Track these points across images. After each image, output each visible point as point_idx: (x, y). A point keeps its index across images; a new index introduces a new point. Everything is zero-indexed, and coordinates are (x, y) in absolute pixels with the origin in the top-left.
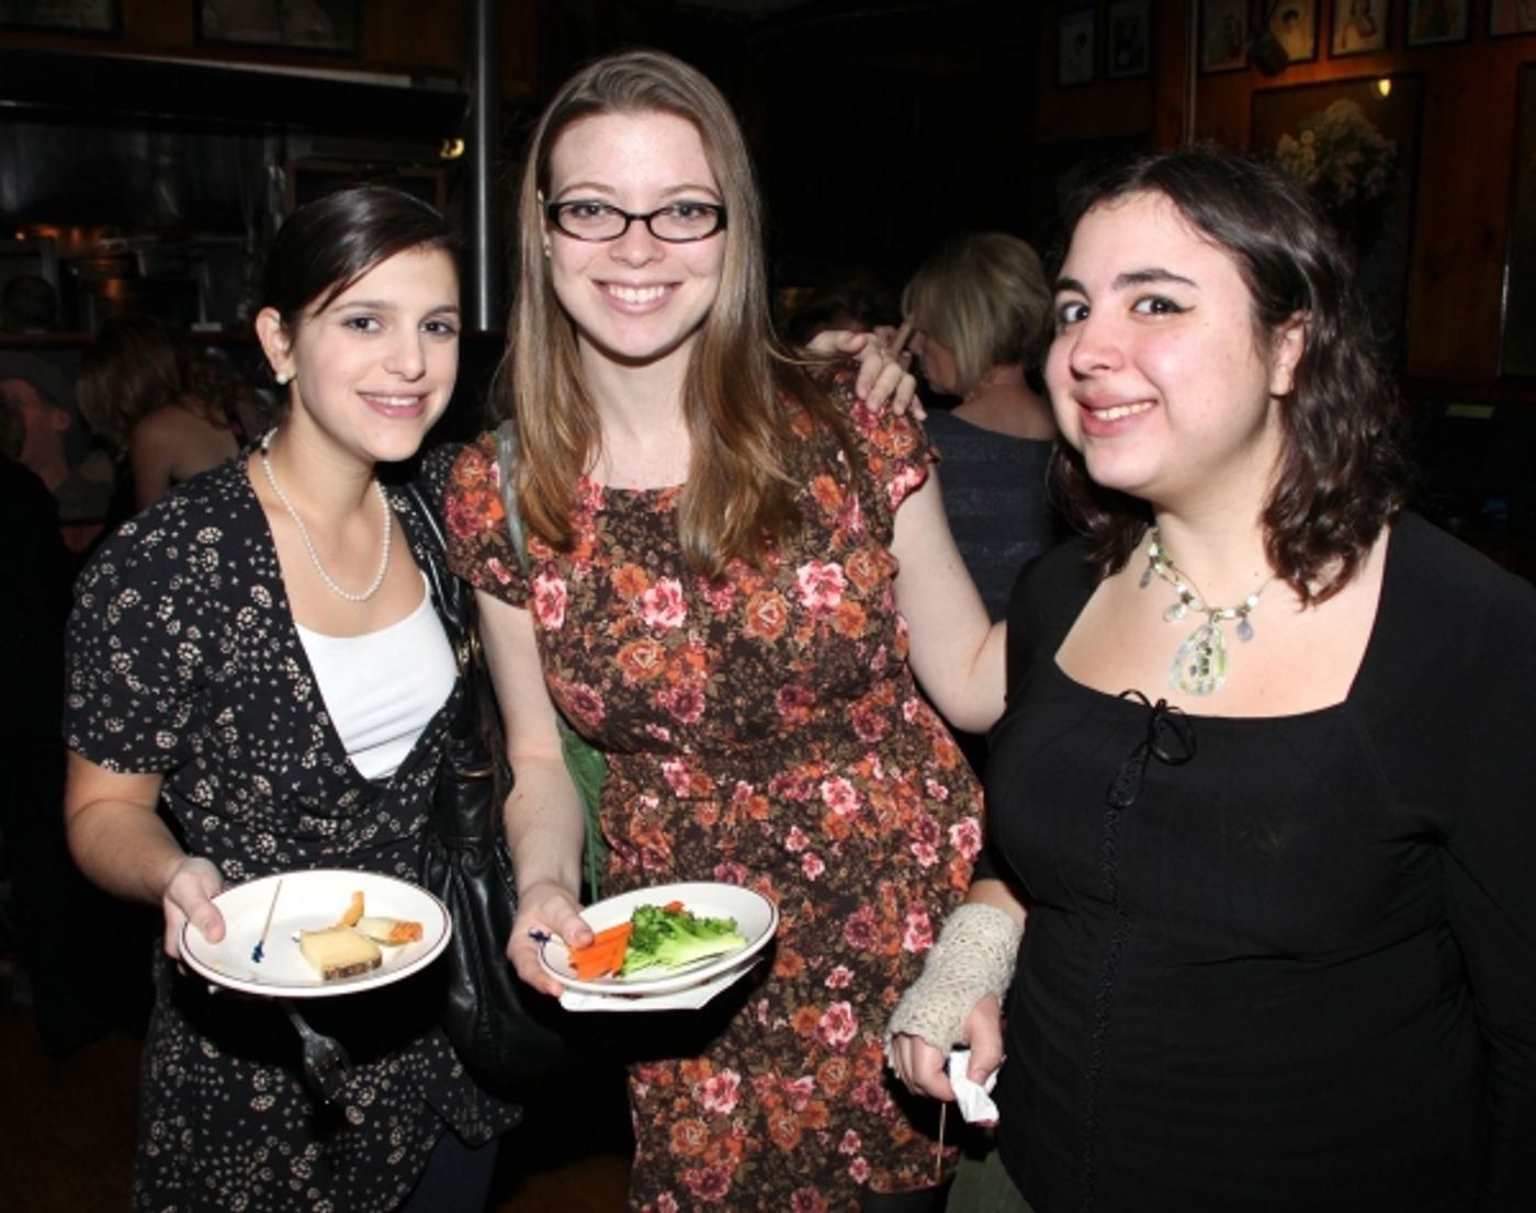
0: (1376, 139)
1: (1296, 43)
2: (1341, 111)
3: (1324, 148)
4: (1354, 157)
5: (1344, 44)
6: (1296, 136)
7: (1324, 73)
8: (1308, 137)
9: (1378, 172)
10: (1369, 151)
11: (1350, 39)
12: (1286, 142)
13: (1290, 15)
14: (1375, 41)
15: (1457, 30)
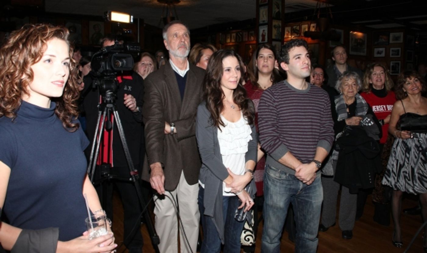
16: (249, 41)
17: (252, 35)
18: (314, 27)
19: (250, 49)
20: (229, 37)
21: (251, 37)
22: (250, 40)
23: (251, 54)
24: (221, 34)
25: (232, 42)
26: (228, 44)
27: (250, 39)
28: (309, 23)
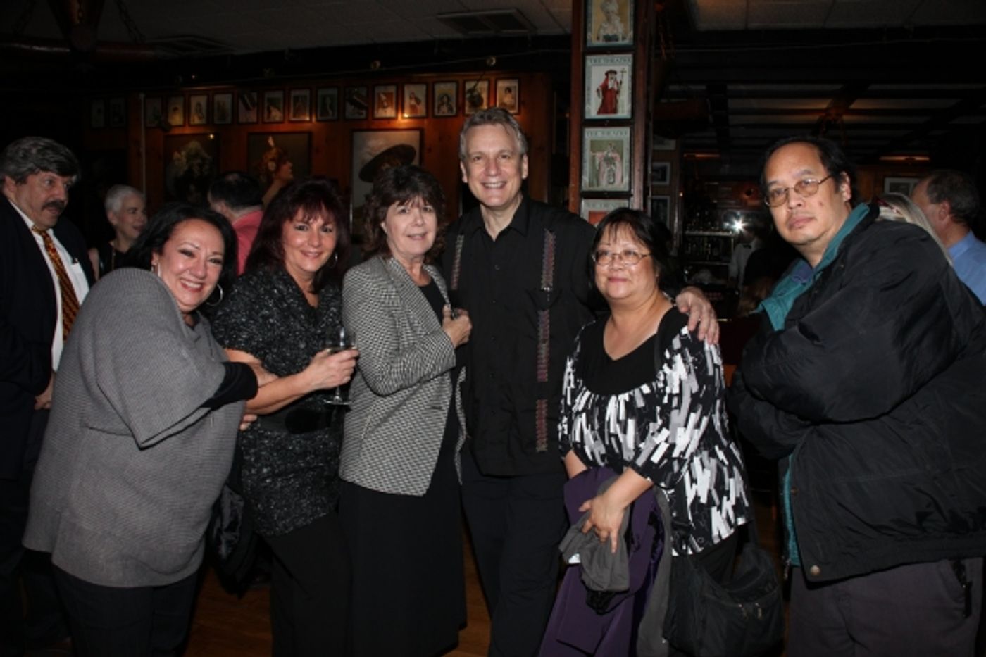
0: (206, 155)
1: (177, 119)
2: (194, 145)
3: (190, 157)
4: (199, 161)
5: (194, 121)
6: (180, 152)
7: (188, 131)
8: (183, 153)
9: (207, 167)
10: (203, 159)
11: (196, 120)
12: (176, 155)
13: (176, 109)
14: (204, 121)
15: (229, 120)
16: (264, 123)
17: (273, 102)
18: (509, 90)
19: (269, 148)
20: (180, 108)
21: (270, 112)
22: (266, 120)
23: (272, 166)
24: (142, 96)
25: (192, 123)
26: (177, 131)
27: (266, 116)
28: (493, 79)
